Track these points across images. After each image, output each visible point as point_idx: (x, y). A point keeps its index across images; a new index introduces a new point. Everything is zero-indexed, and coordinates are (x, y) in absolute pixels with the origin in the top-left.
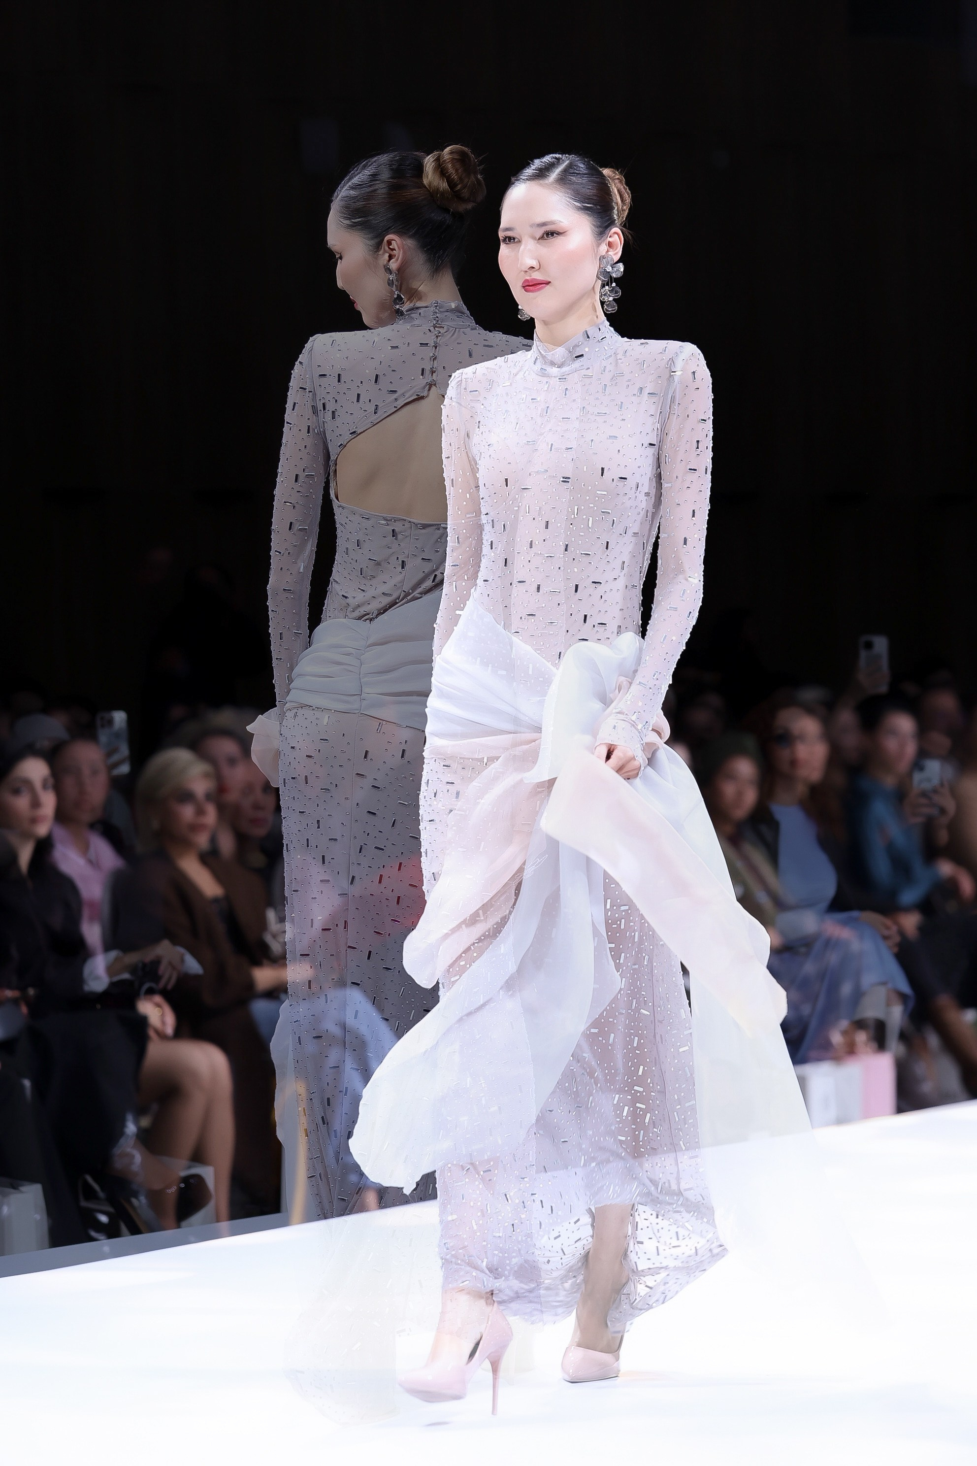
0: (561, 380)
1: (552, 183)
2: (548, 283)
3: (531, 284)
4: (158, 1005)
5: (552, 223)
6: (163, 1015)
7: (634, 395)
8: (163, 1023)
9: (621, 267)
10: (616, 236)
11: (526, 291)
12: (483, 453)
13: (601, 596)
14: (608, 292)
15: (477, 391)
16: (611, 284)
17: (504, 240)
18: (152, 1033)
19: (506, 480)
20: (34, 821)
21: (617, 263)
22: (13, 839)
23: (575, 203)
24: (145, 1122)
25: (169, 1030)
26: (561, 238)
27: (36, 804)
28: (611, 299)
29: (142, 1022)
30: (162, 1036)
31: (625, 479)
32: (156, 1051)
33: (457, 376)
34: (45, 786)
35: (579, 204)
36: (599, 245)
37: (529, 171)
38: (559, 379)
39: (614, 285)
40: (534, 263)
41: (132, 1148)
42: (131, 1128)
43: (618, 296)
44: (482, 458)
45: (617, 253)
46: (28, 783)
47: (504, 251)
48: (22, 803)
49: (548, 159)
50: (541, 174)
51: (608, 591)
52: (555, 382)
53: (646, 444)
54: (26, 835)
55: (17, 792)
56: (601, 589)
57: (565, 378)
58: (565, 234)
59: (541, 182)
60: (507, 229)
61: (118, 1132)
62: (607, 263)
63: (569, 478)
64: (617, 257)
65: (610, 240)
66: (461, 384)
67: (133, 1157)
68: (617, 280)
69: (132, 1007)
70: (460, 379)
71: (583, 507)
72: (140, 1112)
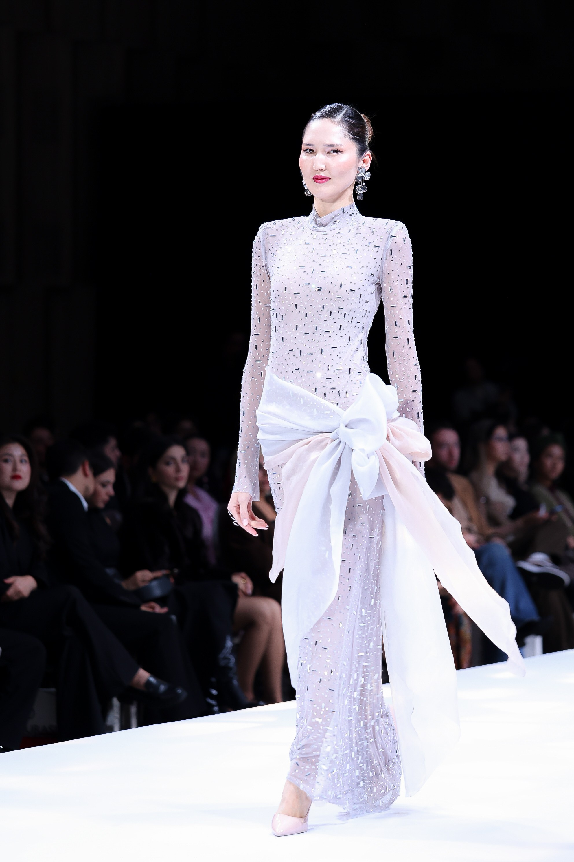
0: (324, 234)
1: (338, 122)
2: (330, 179)
3: (319, 178)
4: (244, 578)
5: (337, 145)
6: (246, 583)
7: (366, 246)
8: (246, 587)
9: (368, 174)
10: (368, 156)
11: (315, 181)
12: (274, 272)
13: (338, 355)
14: (361, 189)
15: (275, 235)
16: (362, 184)
17: (305, 151)
18: (240, 593)
19: (286, 287)
20: (177, 479)
21: (366, 172)
22: (166, 489)
23: (350, 135)
24: (237, 640)
25: (249, 591)
26: (340, 154)
27: (178, 470)
28: (362, 192)
29: (235, 587)
30: (246, 595)
31: (354, 291)
32: (243, 602)
33: (264, 226)
34: (183, 461)
35: (352, 136)
36: (359, 161)
37: (321, 112)
38: (323, 233)
39: (364, 184)
40: (323, 167)
41: (230, 654)
42: (229, 644)
43: (365, 191)
44: (274, 275)
45: (367, 166)
46: (174, 459)
47: (303, 157)
48: (170, 470)
49: (334, 106)
50: (331, 114)
51: (341, 352)
52: (320, 234)
53: (369, 274)
54: (173, 487)
55: (168, 464)
56: (337, 351)
57: (326, 233)
58: (343, 152)
59: (332, 120)
60: (308, 145)
61: (222, 646)
62: (362, 171)
63: (321, 288)
64: (367, 169)
65: (365, 158)
66: (266, 230)
67: (229, 659)
68: (366, 182)
69: (229, 579)
70: (265, 227)
71: (327, 305)
72: (234, 635)
